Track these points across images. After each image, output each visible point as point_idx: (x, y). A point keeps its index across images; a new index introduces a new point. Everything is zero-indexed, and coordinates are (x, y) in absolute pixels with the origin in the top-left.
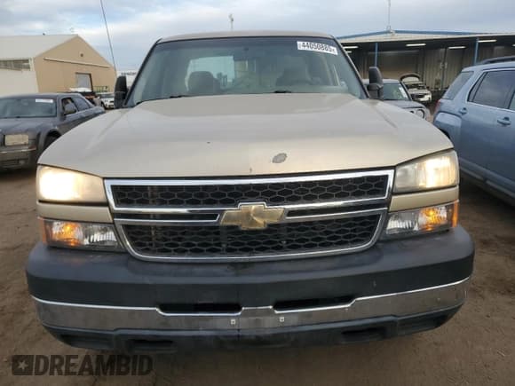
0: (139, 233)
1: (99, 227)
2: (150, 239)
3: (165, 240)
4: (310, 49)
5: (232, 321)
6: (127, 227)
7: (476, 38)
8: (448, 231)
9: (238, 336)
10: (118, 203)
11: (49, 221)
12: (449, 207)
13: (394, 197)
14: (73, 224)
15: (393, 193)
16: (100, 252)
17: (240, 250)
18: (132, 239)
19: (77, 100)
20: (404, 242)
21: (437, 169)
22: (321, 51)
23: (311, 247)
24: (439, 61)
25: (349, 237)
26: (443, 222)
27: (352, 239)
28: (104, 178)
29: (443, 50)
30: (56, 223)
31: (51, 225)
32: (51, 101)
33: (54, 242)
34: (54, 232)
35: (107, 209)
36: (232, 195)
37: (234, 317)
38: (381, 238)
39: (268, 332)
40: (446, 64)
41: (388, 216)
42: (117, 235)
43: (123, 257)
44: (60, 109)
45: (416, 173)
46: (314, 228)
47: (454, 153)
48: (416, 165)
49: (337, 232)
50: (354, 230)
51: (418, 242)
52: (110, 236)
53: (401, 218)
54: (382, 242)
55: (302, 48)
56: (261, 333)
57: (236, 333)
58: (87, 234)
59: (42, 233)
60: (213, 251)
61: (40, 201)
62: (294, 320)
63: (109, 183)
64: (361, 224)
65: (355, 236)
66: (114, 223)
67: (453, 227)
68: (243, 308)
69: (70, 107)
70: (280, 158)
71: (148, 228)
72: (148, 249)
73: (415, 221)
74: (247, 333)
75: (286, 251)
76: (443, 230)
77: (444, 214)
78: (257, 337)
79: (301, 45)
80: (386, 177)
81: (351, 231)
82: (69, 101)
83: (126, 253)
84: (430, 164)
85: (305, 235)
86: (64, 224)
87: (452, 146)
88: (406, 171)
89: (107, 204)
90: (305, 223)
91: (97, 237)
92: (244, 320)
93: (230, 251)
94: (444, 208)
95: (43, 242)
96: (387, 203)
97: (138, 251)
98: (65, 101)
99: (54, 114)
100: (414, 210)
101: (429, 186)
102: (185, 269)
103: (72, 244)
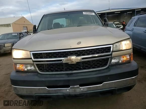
0: (41, 66)
1: (29, 65)
2: (44, 68)
3: (48, 68)
4: (87, 14)
5: (67, 90)
6: (37, 65)
7: (135, 9)
8: (130, 62)
9: (70, 95)
10: (34, 58)
11: (16, 64)
12: (130, 55)
13: (113, 53)
14: (22, 65)
15: (113, 52)
16: (30, 72)
17: (69, 70)
18: (39, 68)
19: (23, 34)
20: (117, 66)
21: (125, 44)
22: (90, 14)
23: (89, 68)
24: (125, 17)
25: (101, 65)
26: (128, 60)
27: (101, 66)
28: (30, 51)
29: (125, 13)
30: (17, 65)
31: (16, 65)
32: (17, 34)
33: (17, 70)
34: (17, 67)
35: (31, 60)
36: (66, 54)
37: (68, 89)
38: (110, 65)
39: (78, 93)
40: (127, 17)
41: (112, 58)
42: (35, 67)
43: (36, 73)
44: (19, 36)
45: (119, 45)
46: (90, 63)
47: (131, 39)
48: (119, 43)
49: (97, 64)
50: (102, 63)
51: (121, 66)
52: (33, 68)
53: (116, 59)
54: (110, 66)
55: (84, 14)
56: (76, 94)
57: (69, 94)
58: (26, 67)
59: (14, 68)
60: (61, 71)
61: (13, 59)
62: (86, 90)
63: (32, 53)
64: (104, 61)
65: (102, 65)
66: (33, 64)
67: (131, 61)
68: (71, 86)
69: (21, 35)
70: (79, 43)
71: (43, 64)
72: (43, 71)
73: (120, 60)
74: (72, 94)
75: (82, 70)
76: (128, 62)
77: (128, 57)
78: (75, 95)
79: (84, 13)
80: (110, 47)
81: (101, 63)
82: (21, 34)
83: (37, 72)
84: (123, 43)
85: (88, 65)
86: (20, 65)
87: (130, 37)
88: (116, 45)
89: (31, 59)
90: (87, 61)
91: (29, 68)
92: (71, 90)
93: (66, 70)
94: (128, 55)
95: (14, 70)
96: (111, 55)
97: (40, 71)
98: (20, 34)
99: (17, 38)
100: (119, 56)
101: (123, 49)
102: (54, 76)
103: (22, 70)
